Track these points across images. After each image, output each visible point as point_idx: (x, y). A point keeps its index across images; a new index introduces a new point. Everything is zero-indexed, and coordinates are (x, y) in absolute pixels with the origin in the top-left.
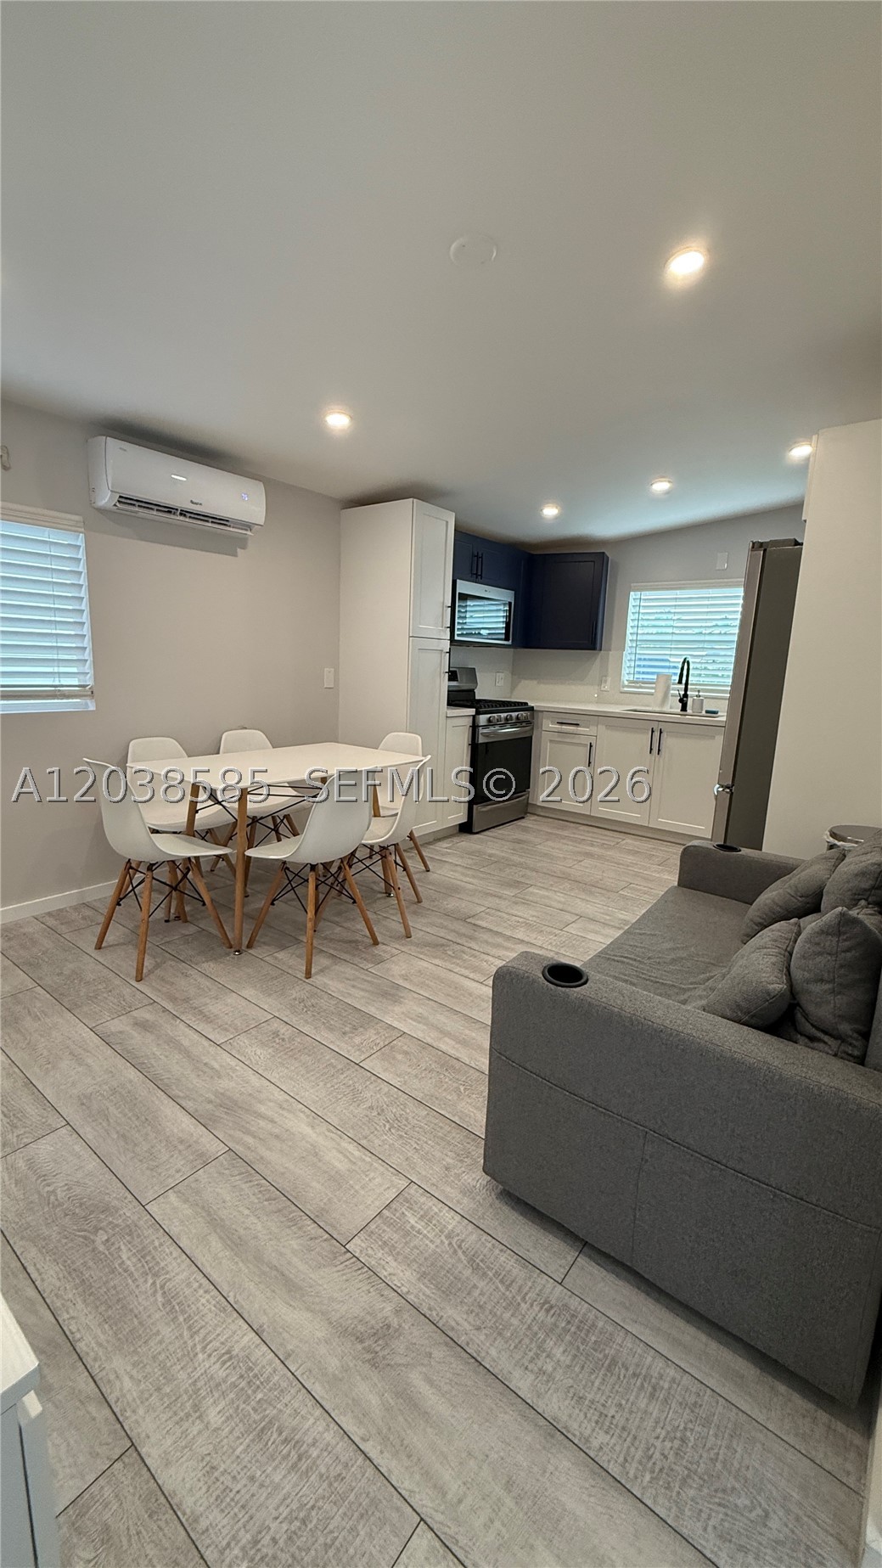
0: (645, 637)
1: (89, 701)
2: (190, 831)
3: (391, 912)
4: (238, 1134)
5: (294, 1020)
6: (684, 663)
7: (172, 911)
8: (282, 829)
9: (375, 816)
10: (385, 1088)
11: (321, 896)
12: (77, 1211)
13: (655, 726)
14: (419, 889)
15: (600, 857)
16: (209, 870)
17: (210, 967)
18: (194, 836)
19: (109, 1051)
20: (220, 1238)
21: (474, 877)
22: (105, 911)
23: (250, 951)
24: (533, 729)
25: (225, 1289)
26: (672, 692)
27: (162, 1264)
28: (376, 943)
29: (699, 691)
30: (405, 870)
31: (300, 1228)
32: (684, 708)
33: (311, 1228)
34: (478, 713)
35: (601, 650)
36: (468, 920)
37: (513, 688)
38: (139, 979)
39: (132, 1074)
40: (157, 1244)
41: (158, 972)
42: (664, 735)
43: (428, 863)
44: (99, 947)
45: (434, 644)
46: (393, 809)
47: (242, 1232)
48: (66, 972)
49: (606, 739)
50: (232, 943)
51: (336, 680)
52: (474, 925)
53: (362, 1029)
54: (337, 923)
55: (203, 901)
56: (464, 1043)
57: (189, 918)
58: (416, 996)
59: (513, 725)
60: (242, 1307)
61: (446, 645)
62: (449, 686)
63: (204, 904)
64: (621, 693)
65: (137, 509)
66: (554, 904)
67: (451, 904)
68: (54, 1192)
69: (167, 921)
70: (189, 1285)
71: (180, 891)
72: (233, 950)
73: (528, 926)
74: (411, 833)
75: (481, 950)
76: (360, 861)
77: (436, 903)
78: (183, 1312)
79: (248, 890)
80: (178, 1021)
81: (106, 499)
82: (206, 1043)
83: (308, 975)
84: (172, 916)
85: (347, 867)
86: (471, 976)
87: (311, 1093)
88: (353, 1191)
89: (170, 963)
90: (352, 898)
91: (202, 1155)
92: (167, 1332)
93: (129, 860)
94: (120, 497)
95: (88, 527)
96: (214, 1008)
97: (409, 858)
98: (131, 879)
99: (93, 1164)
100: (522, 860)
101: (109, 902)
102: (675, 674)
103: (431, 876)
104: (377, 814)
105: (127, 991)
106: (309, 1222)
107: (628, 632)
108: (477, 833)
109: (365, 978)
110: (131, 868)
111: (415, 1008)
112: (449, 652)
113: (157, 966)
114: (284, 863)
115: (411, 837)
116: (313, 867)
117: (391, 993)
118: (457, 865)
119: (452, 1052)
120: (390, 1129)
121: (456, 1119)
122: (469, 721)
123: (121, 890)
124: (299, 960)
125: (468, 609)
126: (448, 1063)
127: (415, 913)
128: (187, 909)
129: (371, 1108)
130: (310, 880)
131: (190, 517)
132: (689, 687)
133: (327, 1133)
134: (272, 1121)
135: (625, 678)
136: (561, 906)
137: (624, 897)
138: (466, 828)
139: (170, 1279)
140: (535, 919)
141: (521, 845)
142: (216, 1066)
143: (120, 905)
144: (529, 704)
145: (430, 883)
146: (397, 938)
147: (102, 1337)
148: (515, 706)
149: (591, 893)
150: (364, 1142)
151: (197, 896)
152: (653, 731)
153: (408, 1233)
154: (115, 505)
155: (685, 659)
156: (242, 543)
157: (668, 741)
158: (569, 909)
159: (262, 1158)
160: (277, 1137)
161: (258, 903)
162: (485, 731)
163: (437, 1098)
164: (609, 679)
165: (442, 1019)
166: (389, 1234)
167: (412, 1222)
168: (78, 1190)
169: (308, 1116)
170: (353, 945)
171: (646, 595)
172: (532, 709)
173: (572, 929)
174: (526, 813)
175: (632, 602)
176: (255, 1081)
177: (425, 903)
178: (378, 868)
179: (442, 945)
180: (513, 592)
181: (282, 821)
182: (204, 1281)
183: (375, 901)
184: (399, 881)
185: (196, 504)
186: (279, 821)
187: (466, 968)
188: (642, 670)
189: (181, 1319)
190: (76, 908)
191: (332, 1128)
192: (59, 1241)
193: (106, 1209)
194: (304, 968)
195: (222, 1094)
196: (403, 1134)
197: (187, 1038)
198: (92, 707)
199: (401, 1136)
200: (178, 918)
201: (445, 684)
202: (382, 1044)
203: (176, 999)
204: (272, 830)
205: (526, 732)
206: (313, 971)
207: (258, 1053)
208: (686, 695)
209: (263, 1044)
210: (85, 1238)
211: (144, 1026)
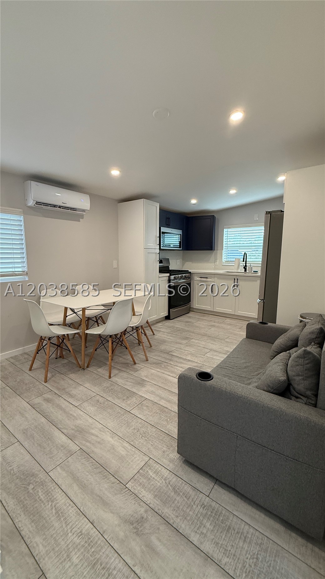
0: (230, 245)
1: (26, 277)
2: (65, 324)
3: (141, 351)
4: (84, 442)
5: (104, 395)
6: (244, 254)
7: (58, 354)
8: (99, 321)
9: (133, 315)
10: (140, 421)
11: (114, 346)
12: (22, 476)
14: (151, 342)
15: (218, 327)
16: (72, 338)
17: (72, 376)
18: (66, 326)
19: (34, 411)
20: (78, 485)
21: (171, 336)
22: (33, 356)
23: (88, 369)
24: (191, 280)
25: (79, 505)
26: (241, 265)
27: (55, 497)
28: (135, 363)
29: (250, 264)
30: (145, 335)
31: (108, 479)
33: (112, 479)
35: (214, 250)
36: (169, 353)
37: (183, 265)
38: (46, 382)
39: (43, 420)
40: (53, 488)
41: (53, 379)
42: (239, 281)
43: (154, 331)
44: (30, 370)
45: (153, 251)
46: (140, 312)
47: (86, 482)
48: (18, 380)
50: (81, 366)
51: (118, 265)
52: (172, 355)
53: (130, 398)
54: (120, 357)
55: (70, 351)
56: (169, 401)
57: (64, 357)
58: (151, 384)
60: (86, 512)
61: (158, 251)
62: (159, 265)
63: (70, 352)
64: (223, 265)
65: (42, 206)
66: (201, 346)
67: (163, 347)
68: (13, 469)
69: (56, 358)
70: (65, 505)
71: (61, 347)
72: (81, 369)
73: (192, 355)
74: (147, 321)
75: (175, 365)
76: (128, 333)
77: (157, 347)
78: (63, 516)
79: (87, 345)
80: (61, 398)
81: (31, 203)
82: (71, 406)
83: (110, 377)
84: (58, 356)
85: (123, 335)
86: (171, 375)
87: (111, 424)
88: (128, 463)
89: (57, 375)
90: (126, 347)
91: (70, 451)
92: (56, 525)
93: (41, 336)
94: (36, 202)
95: (25, 213)
96: (74, 392)
97: (147, 330)
98: (42, 344)
99: (28, 457)
100: (189, 329)
101: (34, 352)
102: (241, 258)
103: (156, 337)
104: (134, 315)
105: (41, 387)
106: (111, 476)
108: (172, 319)
109: (132, 377)
110: (42, 339)
111: (150, 388)
112: (159, 254)
113: (53, 376)
114: (100, 335)
115: (147, 322)
116: (111, 336)
117: (141, 383)
118: (164, 332)
119: (164, 405)
120: (142, 437)
121: (167, 432)
123: (39, 347)
124: (106, 371)
125: (165, 237)
126: (163, 409)
127: (149, 351)
128: (64, 353)
129: (134, 429)
130: (110, 341)
131: (62, 208)
132: (247, 262)
133: (118, 440)
134: (97, 436)
135: (224, 260)
136: (204, 346)
137: (227, 342)
138: (168, 318)
139: (58, 503)
140: (194, 352)
141: (188, 324)
142: (75, 415)
143: (38, 353)
145: (156, 340)
146: (143, 361)
147: (31, 529)
148: (184, 272)
149: (215, 341)
150: (132, 443)
151: (67, 349)
152: (234, 279)
153: (149, 479)
154: (34, 205)
155: (245, 253)
156: (82, 217)
158: (207, 347)
159: (93, 451)
160: (99, 442)
161: (91, 350)
163: (159, 424)
164: (218, 260)
165: (160, 392)
166: (143, 480)
167: (151, 474)
168: (22, 468)
169: (110, 434)
170: (126, 365)
171: (230, 230)
173: (208, 355)
174: (190, 311)
175: (225, 233)
176: (90, 420)
177: (153, 347)
178: (135, 335)
179: (160, 363)
180: (182, 231)
181: (99, 318)
182: (71, 503)
183: (134, 347)
184: (143, 339)
185: (65, 203)
186: (98, 318)
187: (169, 372)
188: (229, 257)
189: (62, 519)
190: (21, 355)
191: (119, 438)
192: (15, 489)
193: (33, 475)
194: (108, 375)
195: (78, 426)
196: (147, 439)
197: (64, 404)
198: (27, 279)
199: (146, 440)
200: (60, 357)
201: (158, 265)
202: (138, 403)
203: (60, 389)
204: (96, 322)
205: (188, 281)
206: (112, 375)
207: (91, 409)
208: (246, 266)
209: (93, 406)
210: (25, 487)
211: (48, 400)
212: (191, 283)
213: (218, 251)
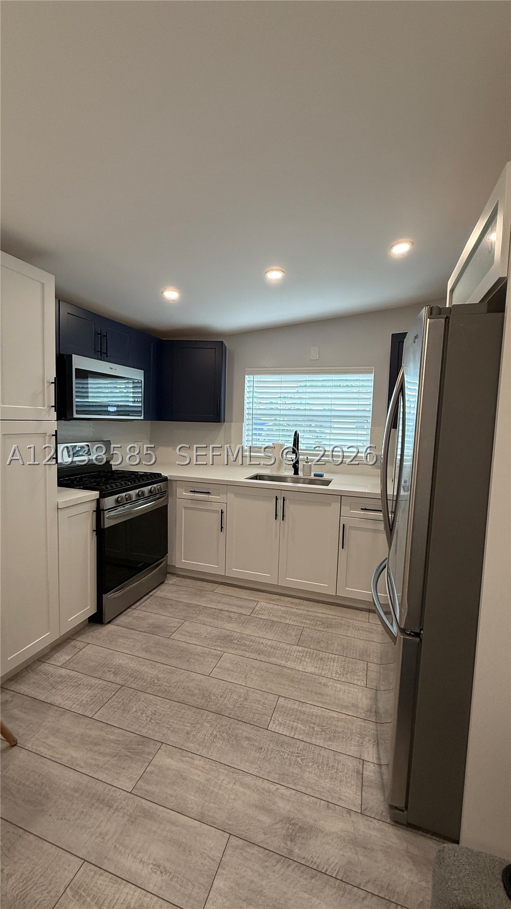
13: (278, 494)
32: (296, 473)
34: (103, 496)
42: (287, 502)
49: (235, 505)
59: (147, 499)
107: (245, 407)
108: (109, 622)
122: (93, 506)
144: (162, 475)
152: (277, 499)
157: (291, 508)
162: (112, 513)
171: (257, 378)
172: (165, 479)
175: (247, 384)
212: (166, 507)
213: (233, 424)
